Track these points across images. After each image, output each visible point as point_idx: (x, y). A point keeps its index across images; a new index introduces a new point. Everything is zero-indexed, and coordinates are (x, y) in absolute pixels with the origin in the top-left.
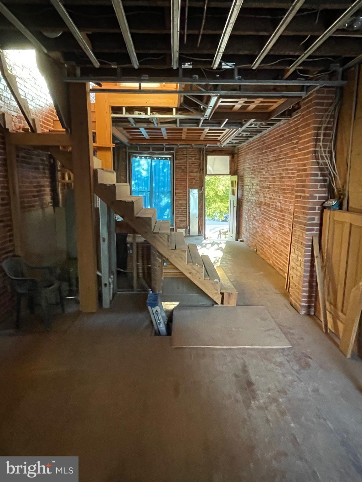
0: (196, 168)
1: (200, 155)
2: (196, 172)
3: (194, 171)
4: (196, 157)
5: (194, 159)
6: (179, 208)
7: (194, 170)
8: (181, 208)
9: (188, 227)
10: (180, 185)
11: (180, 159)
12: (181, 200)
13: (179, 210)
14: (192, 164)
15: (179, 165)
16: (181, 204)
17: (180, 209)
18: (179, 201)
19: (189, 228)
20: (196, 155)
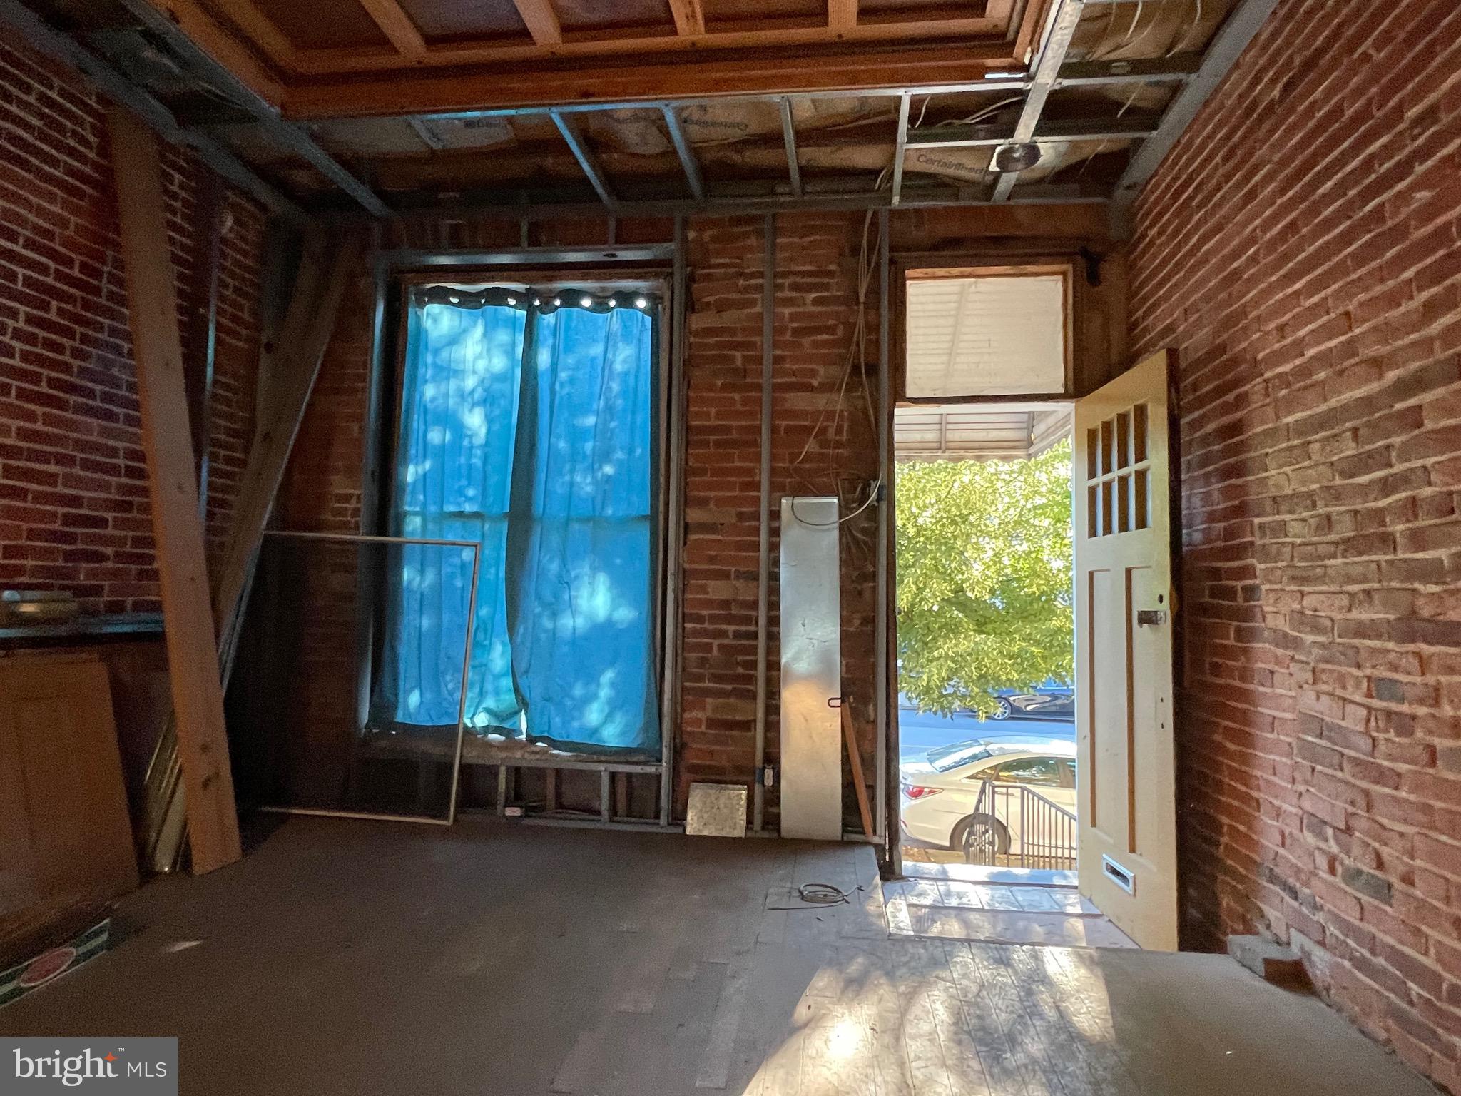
0: (826, 361)
1: (854, 276)
2: (828, 387)
3: (815, 383)
4: (826, 287)
5: (817, 302)
6: (705, 633)
7: (813, 373)
8: (721, 634)
9: (769, 773)
10: (716, 472)
11: (721, 307)
12: (725, 575)
13: (709, 647)
14: (797, 332)
15: (712, 340)
16: (725, 604)
17: (716, 643)
18: (712, 584)
19: (769, 782)
20: (830, 274)
